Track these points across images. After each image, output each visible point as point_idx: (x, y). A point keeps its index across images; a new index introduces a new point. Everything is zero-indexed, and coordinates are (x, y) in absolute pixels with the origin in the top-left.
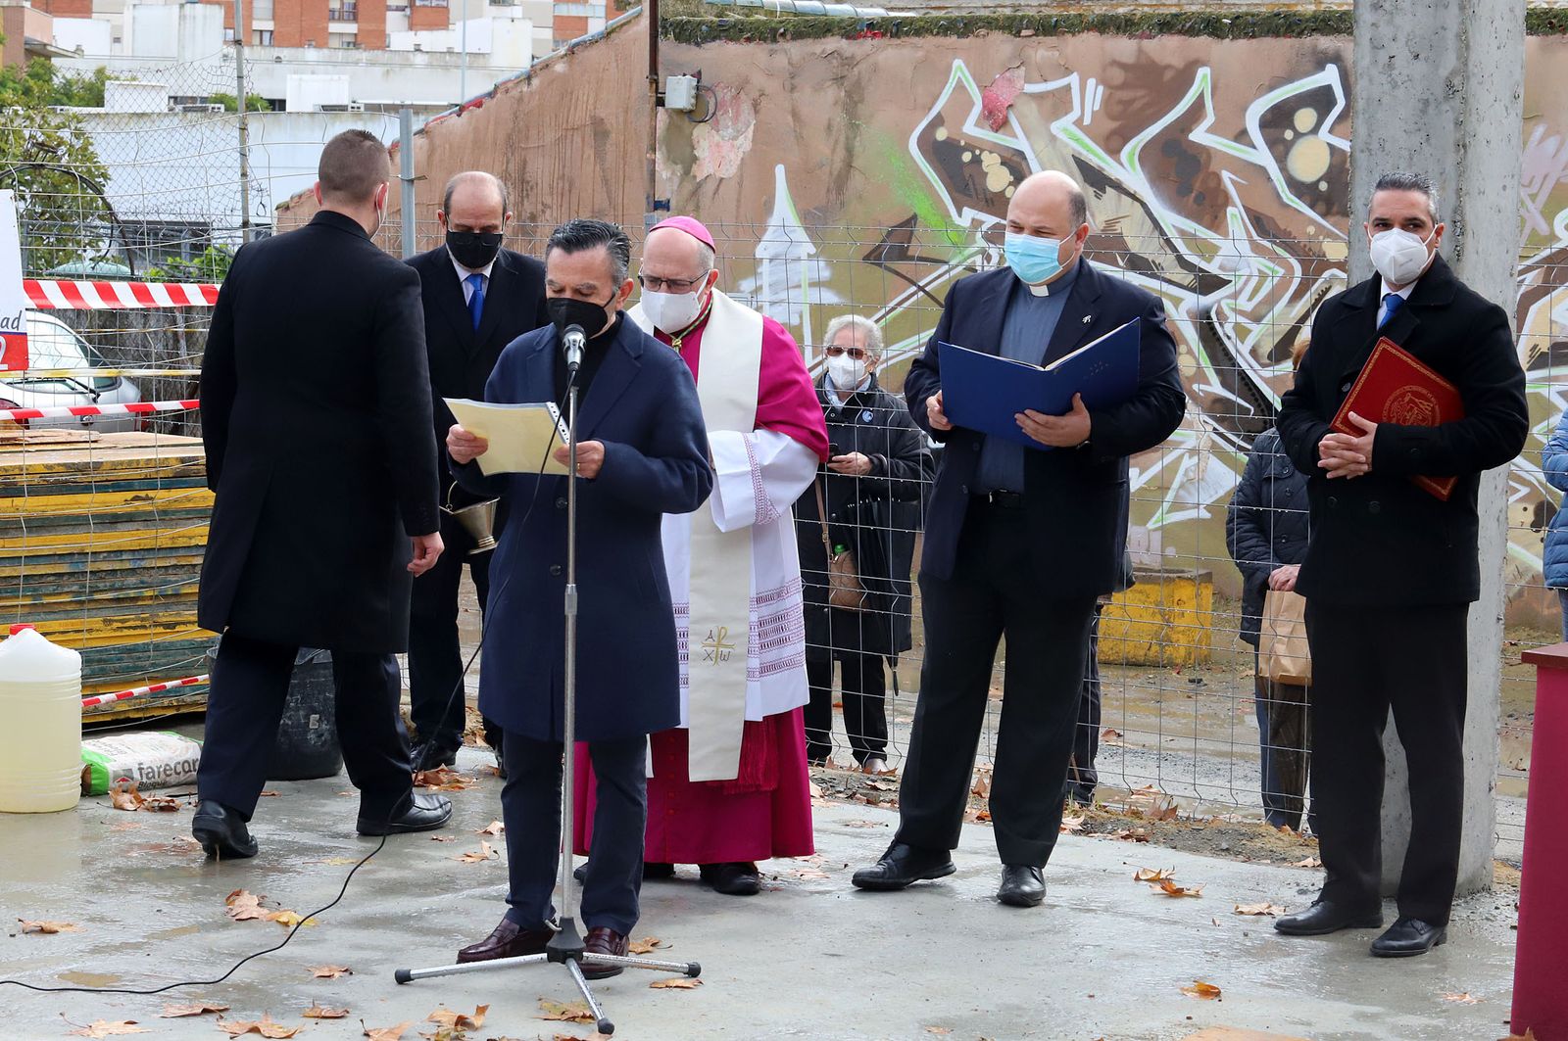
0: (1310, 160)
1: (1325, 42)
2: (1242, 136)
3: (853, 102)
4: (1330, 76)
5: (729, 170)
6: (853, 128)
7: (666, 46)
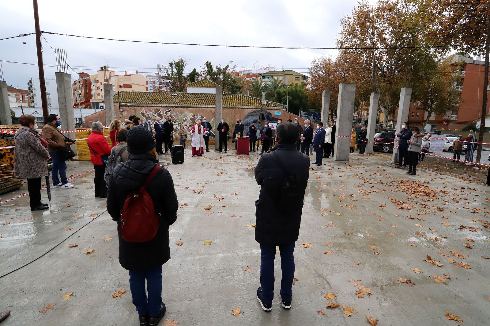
0: (168, 115)
1: (169, 108)
2: (164, 113)
3: (135, 111)
4: (169, 110)
5: (126, 115)
6: (135, 113)
7: (120, 107)
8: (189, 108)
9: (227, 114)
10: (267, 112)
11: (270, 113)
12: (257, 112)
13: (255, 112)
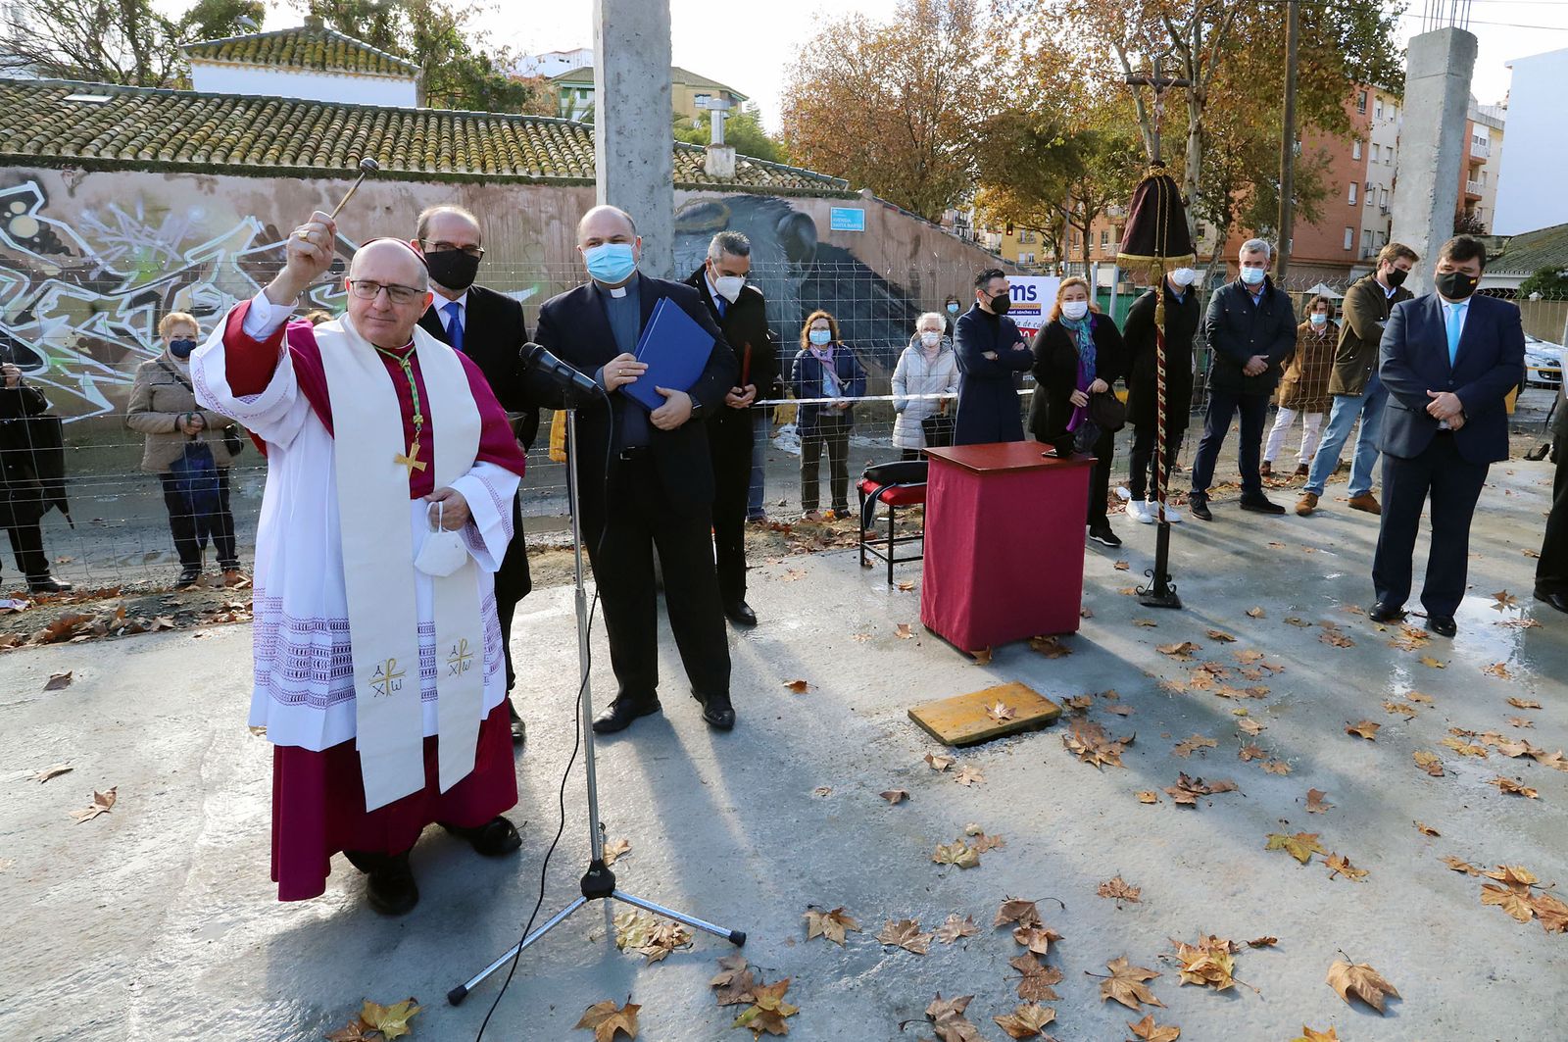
0: (26, 227)
1: (24, 170)
4: (31, 186)
8: (220, 178)
9: (527, 220)
10: (786, 210)
11: (803, 218)
12: (725, 207)
13: (713, 209)
